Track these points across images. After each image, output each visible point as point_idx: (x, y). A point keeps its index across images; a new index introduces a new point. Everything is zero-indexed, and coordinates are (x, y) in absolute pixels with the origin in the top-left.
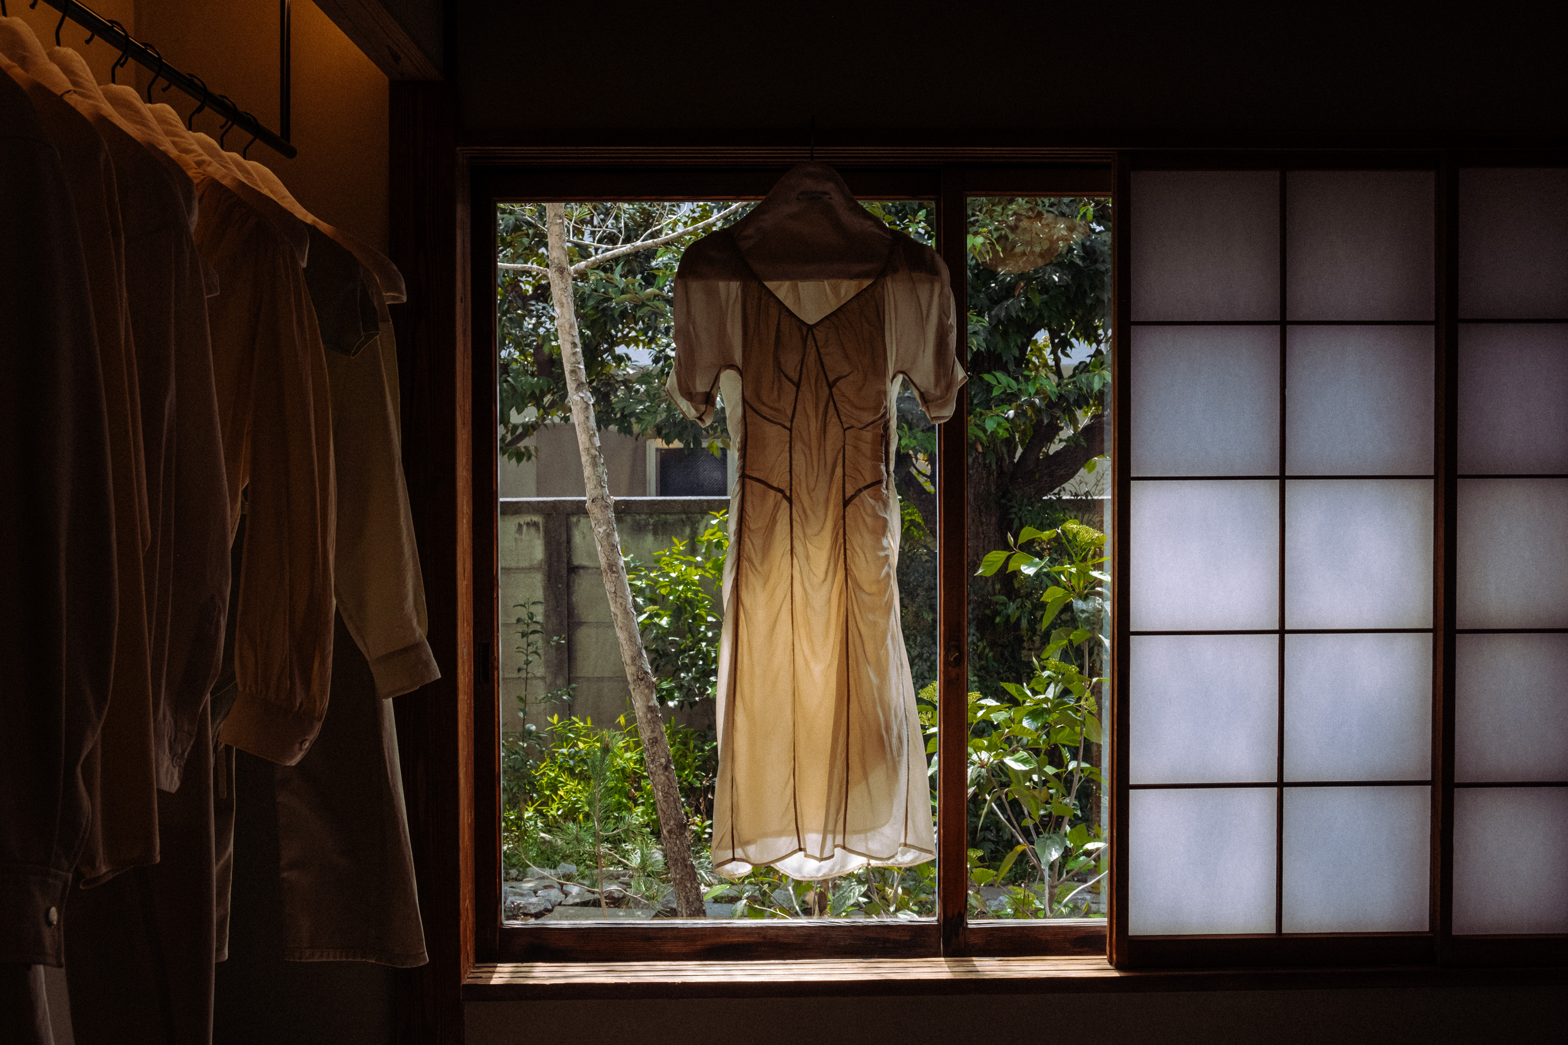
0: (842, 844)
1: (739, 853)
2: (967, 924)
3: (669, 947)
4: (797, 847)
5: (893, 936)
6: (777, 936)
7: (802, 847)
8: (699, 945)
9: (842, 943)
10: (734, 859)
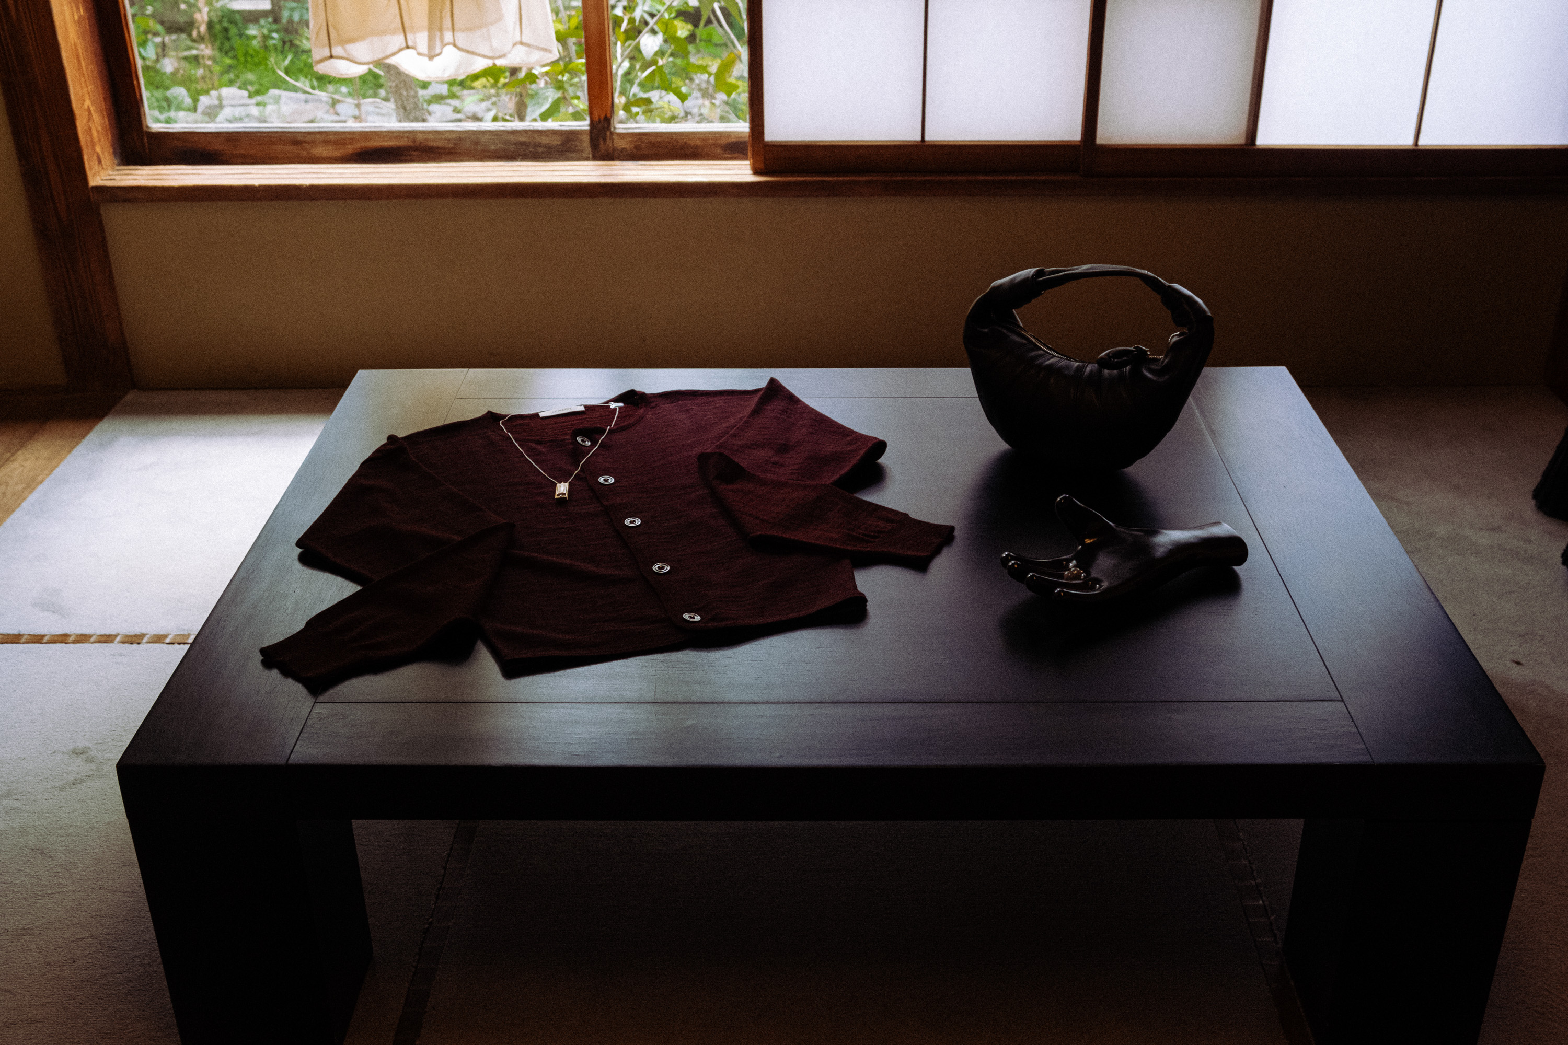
0: (451, 41)
1: (337, 50)
2: (615, 128)
3: (320, 151)
4: (404, 45)
5: (544, 140)
6: (427, 140)
7: (410, 44)
8: (350, 149)
9: (493, 148)
10: (331, 57)
